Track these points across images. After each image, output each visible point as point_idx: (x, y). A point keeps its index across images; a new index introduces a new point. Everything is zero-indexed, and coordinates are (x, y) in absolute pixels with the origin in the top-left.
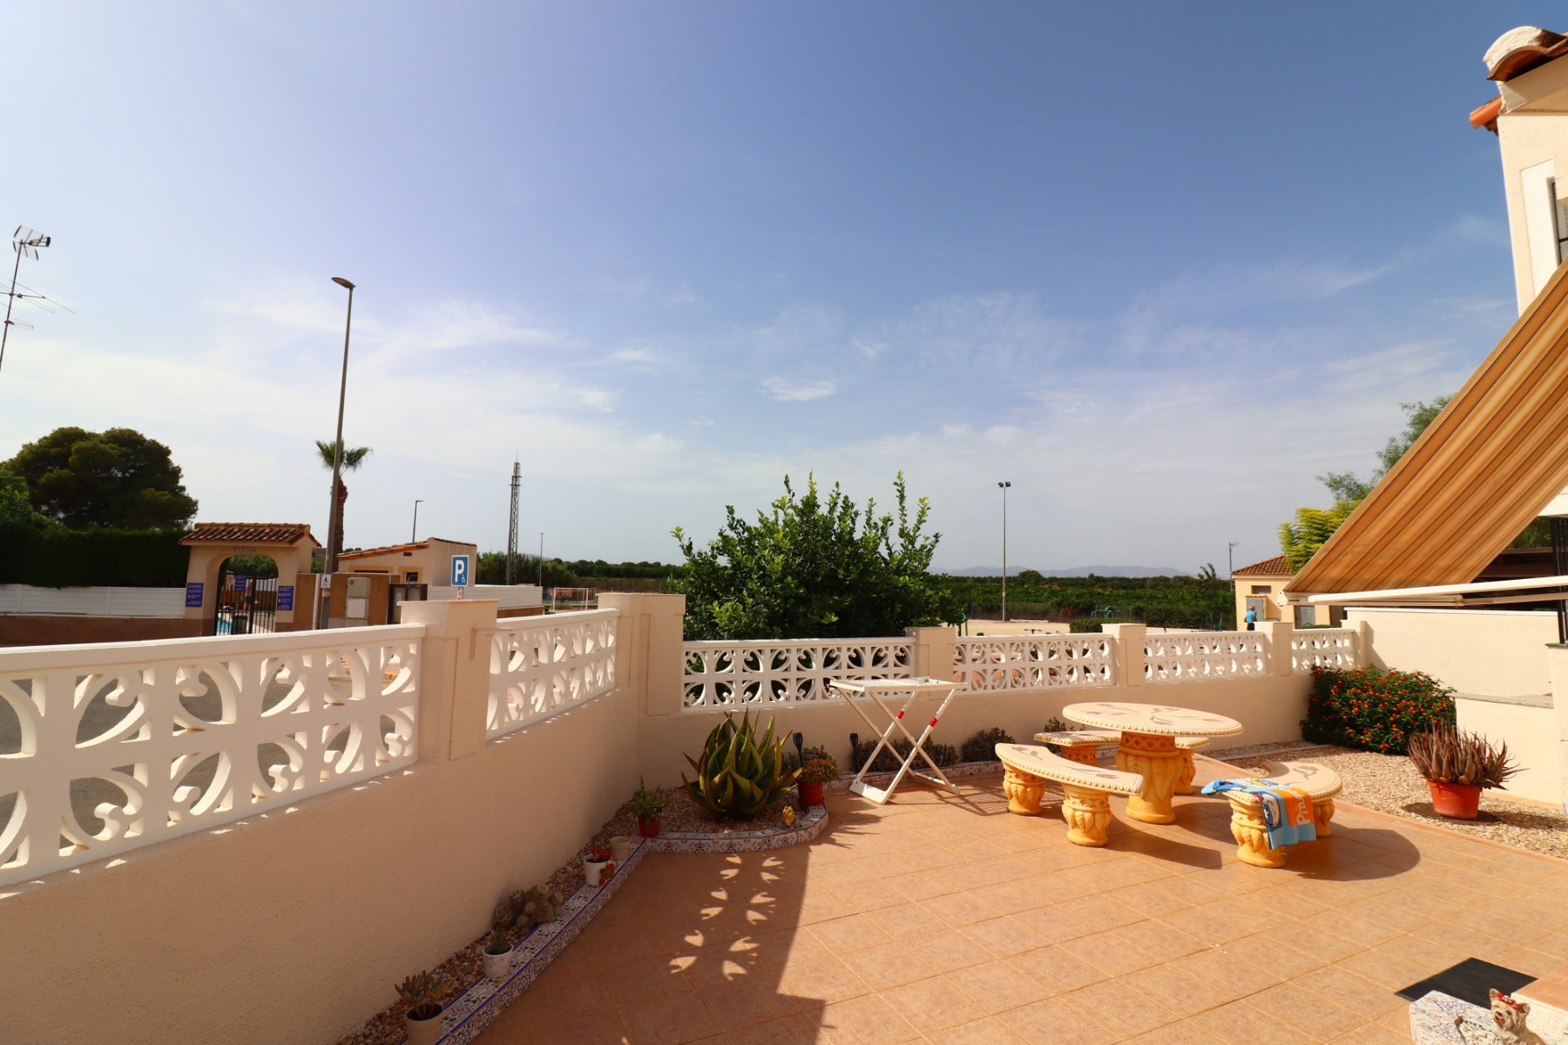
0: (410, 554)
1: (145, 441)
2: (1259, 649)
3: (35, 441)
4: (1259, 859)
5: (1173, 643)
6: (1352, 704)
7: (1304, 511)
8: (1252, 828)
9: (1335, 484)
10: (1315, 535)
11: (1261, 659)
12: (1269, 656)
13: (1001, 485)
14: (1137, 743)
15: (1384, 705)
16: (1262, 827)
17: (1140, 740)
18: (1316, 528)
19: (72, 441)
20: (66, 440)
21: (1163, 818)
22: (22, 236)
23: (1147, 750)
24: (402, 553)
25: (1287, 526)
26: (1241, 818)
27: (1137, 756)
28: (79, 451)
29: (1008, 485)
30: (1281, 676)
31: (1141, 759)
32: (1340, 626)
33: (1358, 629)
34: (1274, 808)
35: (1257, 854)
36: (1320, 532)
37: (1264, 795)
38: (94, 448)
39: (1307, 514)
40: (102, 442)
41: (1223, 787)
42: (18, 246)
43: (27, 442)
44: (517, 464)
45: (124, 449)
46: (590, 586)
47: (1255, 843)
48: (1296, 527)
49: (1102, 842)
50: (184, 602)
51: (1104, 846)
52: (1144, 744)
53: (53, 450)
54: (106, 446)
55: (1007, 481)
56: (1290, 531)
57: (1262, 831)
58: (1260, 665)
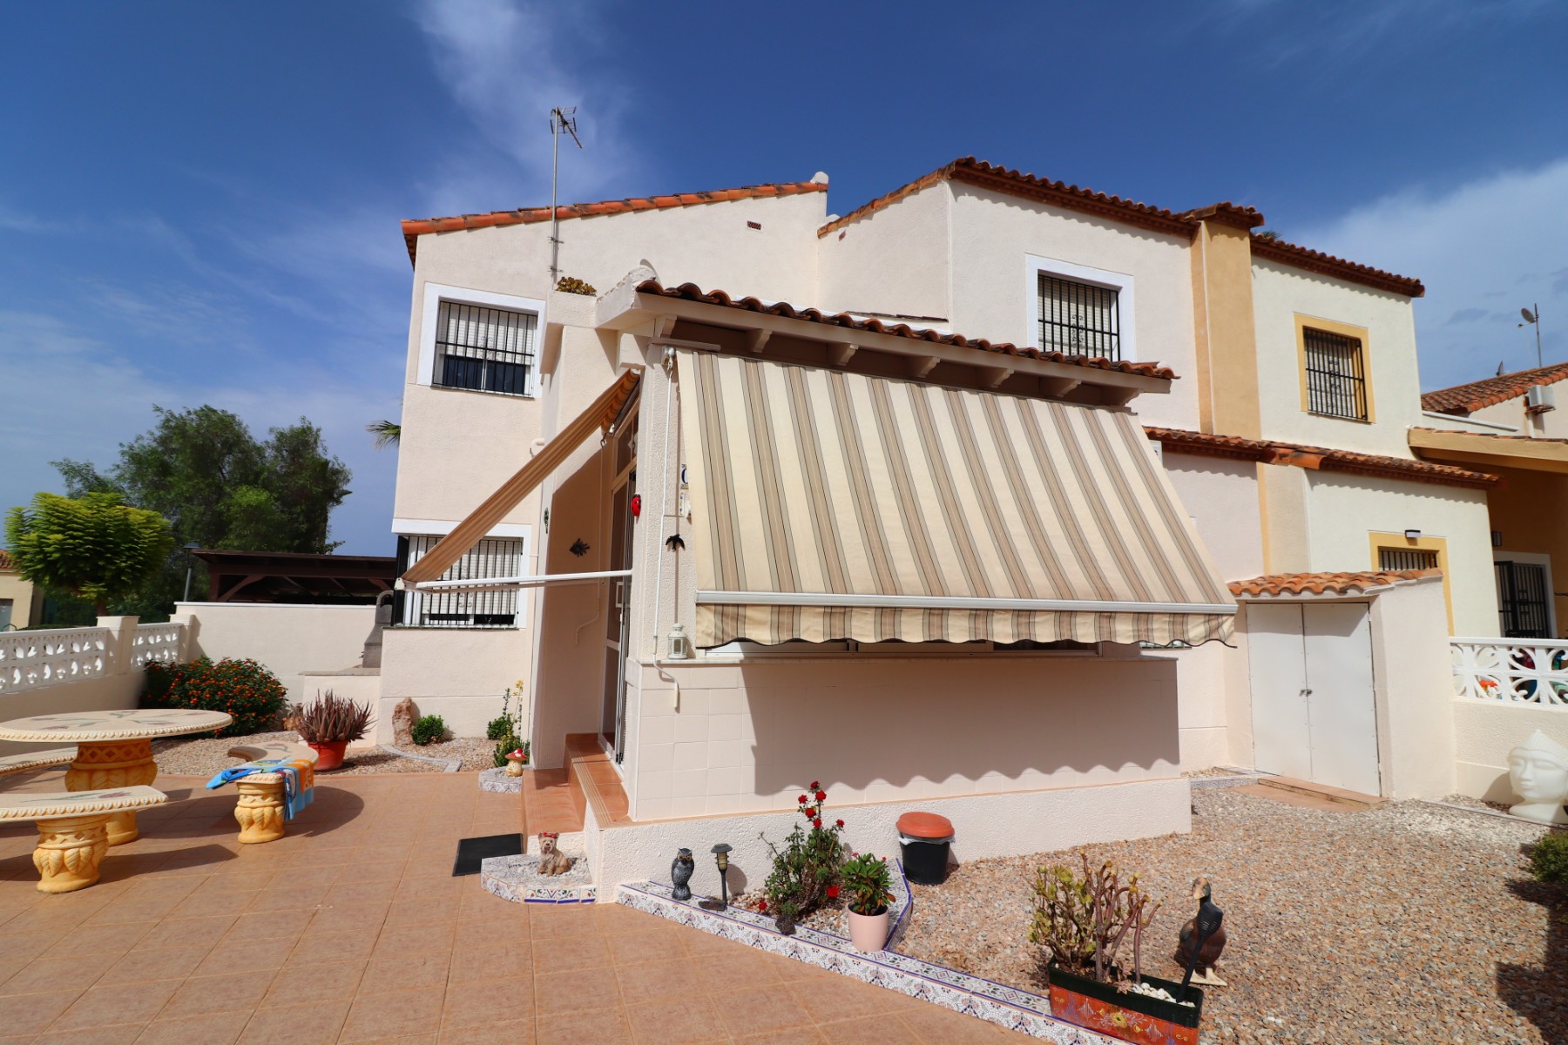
2: (101, 646)
4: (267, 835)
5: (16, 644)
6: (192, 695)
7: (45, 496)
8: (265, 806)
9: (71, 471)
10: (54, 524)
11: (101, 659)
12: (111, 654)
14: (110, 754)
15: (223, 693)
16: (276, 802)
17: (115, 750)
18: (58, 517)
21: (130, 835)
23: (123, 761)
25: (20, 510)
26: (254, 800)
27: (108, 771)
30: (120, 675)
31: (115, 772)
32: (169, 620)
33: (187, 623)
34: (293, 780)
35: (266, 831)
36: (62, 521)
37: (285, 771)
39: (50, 501)
41: (235, 776)
47: (266, 821)
48: (32, 513)
49: (96, 878)
51: (98, 883)
52: (118, 753)
56: (21, 516)
57: (275, 806)
58: (99, 664)
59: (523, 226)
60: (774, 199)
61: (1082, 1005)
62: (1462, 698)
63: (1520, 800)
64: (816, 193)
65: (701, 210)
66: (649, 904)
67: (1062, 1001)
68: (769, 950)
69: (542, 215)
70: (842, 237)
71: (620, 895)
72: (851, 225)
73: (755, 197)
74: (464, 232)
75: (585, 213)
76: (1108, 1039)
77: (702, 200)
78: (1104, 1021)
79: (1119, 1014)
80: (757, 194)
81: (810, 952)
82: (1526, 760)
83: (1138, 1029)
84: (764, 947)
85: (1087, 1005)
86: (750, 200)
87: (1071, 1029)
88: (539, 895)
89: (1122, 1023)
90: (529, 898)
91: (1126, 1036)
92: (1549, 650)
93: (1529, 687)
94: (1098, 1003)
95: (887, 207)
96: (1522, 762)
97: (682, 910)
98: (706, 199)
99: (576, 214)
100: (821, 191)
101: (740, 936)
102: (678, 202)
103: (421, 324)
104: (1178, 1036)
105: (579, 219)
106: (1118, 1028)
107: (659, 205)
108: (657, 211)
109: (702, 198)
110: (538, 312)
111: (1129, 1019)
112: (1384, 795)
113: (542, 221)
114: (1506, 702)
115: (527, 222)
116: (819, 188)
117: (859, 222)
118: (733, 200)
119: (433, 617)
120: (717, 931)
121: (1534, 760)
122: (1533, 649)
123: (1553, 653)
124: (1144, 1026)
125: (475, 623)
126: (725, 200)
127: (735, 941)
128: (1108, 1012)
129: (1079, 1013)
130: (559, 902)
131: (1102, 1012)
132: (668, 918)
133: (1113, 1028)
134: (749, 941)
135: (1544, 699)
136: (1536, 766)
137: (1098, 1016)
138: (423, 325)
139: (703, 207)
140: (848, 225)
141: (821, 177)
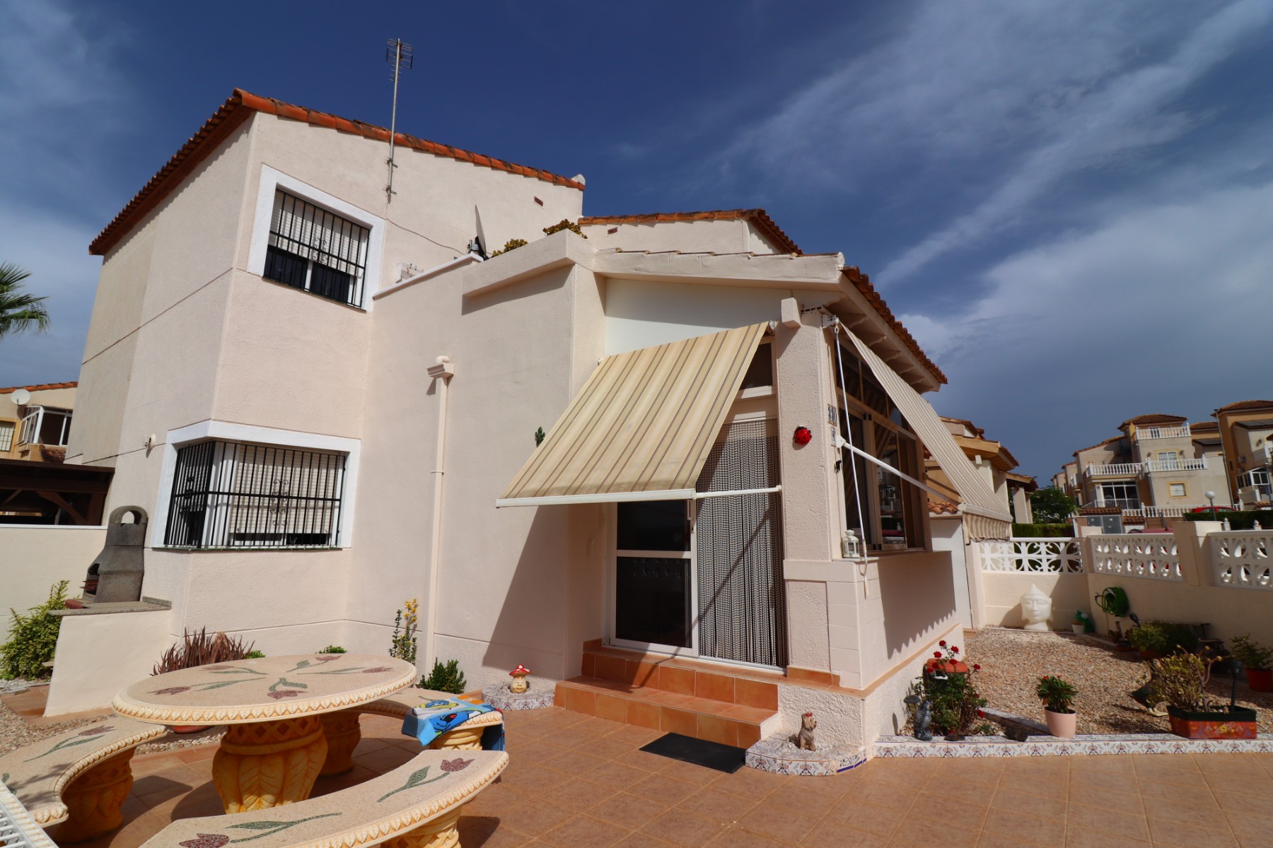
59: (361, 138)
60: (551, 184)
61: (1205, 727)
62: (984, 571)
63: (1027, 622)
64: (577, 190)
65: (502, 176)
66: (909, 750)
67: (1195, 728)
68: (1015, 755)
69: (381, 134)
70: (611, 232)
71: (879, 750)
72: (624, 225)
73: (540, 179)
74: (305, 125)
75: (417, 146)
76: (1220, 741)
77: (504, 168)
78: (1217, 732)
79: (1224, 726)
80: (542, 177)
81: (1046, 747)
82: (1033, 600)
83: (1233, 731)
84: (1012, 754)
85: (1208, 726)
86: (536, 180)
87: (1202, 742)
88: (844, 763)
89: (1225, 731)
90: (840, 768)
91: (1227, 737)
92: (1027, 543)
93: (1019, 563)
94: (1214, 723)
95: (674, 223)
96: (1031, 602)
97: (940, 746)
98: (509, 169)
99: (409, 144)
100: (580, 189)
101: (992, 752)
102: (489, 163)
103: (255, 207)
104: (1250, 728)
105: (410, 150)
106: (1224, 734)
107: (476, 161)
108: (472, 165)
109: (506, 166)
110: (372, 227)
111: (1228, 727)
112: (974, 627)
113: (379, 140)
114: (1008, 572)
115: (366, 137)
116: (578, 186)
117: (636, 226)
118: (526, 176)
119: (242, 537)
120: (972, 754)
121: (1037, 600)
122: (1020, 543)
123: (1029, 544)
124: (1234, 728)
125: (288, 543)
126: (520, 174)
127: (989, 757)
128: (1219, 726)
129: (1204, 732)
130: (856, 766)
131: (1215, 727)
132: (927, 756)
133: (1221, 734)
134: (999, 754)
135: (1026, 568)
136: (1038, 603)
137: (1214, 730)
138: (258, 208)
139: (504, 174)
140: (621, 225)
141: (580, 179)
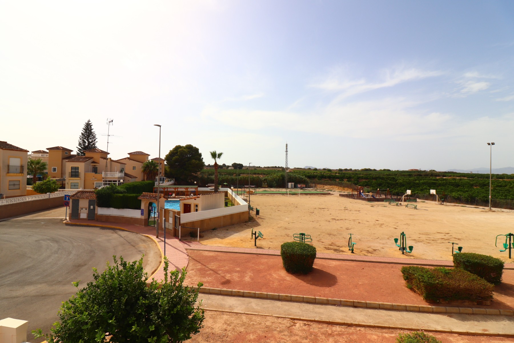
0: (195, 199)
1: (193, 147)
3: (172, 150)
13: (489, 144)
19: (178, 149)
20: (178, 148)
22: (109, 120)
24: (194, 199)
28: (180, 151)
29: (493, 144)
38: (182, 150)
40: (184, 148)
42: (108, 123)
43: (170, 150)
44: (287, 144)
45: (189, 150)
46: (314, 183)
50: (140, 214)
53: (175, 151)
54: (185, 149)
55: (493, 142)
